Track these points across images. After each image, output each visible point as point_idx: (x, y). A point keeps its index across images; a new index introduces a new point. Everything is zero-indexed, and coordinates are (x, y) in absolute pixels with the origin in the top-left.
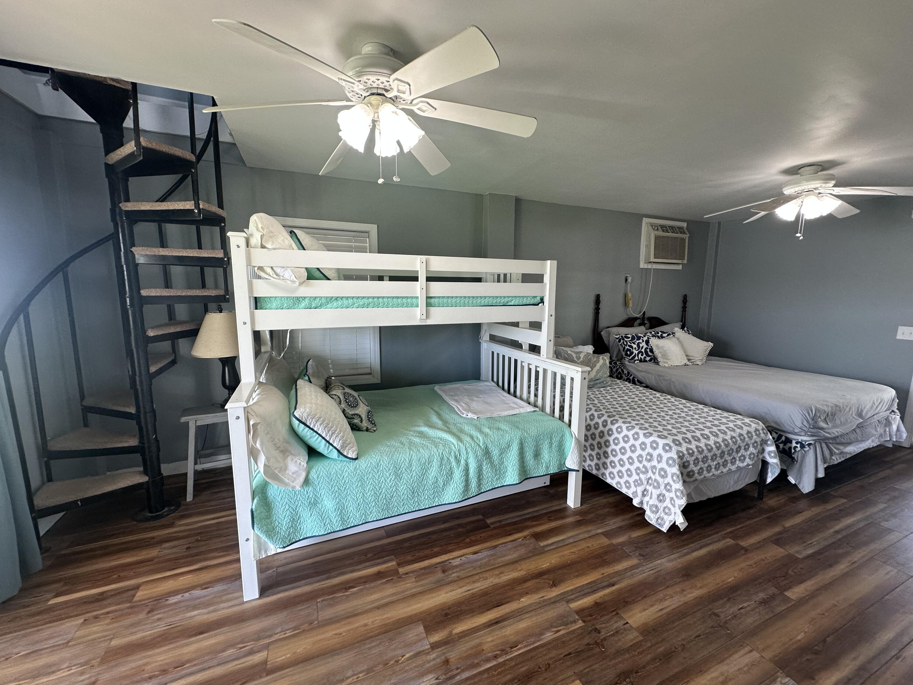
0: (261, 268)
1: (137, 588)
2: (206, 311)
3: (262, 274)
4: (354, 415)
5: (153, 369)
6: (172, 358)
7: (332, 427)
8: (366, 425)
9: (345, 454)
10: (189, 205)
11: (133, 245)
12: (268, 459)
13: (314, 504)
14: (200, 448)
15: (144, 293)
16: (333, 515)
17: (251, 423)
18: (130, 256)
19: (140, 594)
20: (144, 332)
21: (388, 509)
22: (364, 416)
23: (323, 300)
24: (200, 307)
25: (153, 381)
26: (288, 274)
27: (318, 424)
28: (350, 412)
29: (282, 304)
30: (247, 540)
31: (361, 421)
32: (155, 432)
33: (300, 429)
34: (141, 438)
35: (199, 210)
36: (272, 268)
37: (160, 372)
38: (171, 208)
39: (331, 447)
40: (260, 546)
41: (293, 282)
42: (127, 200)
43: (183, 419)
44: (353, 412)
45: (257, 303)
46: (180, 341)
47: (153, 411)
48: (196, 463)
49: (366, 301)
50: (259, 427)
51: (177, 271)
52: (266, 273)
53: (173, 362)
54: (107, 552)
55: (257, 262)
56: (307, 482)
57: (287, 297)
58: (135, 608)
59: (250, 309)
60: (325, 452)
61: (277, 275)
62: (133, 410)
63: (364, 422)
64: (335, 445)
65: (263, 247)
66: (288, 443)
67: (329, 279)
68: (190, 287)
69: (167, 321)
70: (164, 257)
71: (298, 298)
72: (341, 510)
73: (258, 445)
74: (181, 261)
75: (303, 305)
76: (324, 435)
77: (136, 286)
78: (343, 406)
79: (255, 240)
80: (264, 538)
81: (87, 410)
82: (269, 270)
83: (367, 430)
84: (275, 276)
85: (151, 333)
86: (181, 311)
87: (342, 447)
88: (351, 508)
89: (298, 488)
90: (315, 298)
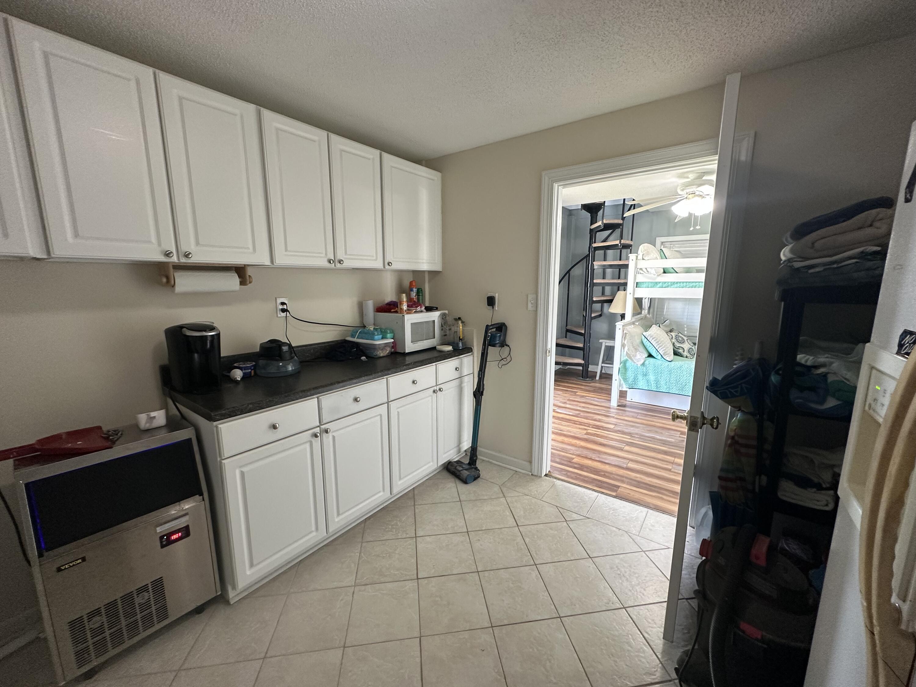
0: (641, 269)
1: (577, 392)
2: (618, 290)
3: (641, 272)
4: (680, 347)
5: (593, 315)
6: (600, 313)
7: (660, 344)
8: (686, 354)
9: (665, 358)
10: (617, 242)
11: (594, 261)
12: (628, 349)
13: (645, 375)
14: (605, 359)
15: (595, 281)
16: (652, 383)
17: (624, 332)
18: (592, 265)
19: (577, 393)
20: (592, 298)
21: (682, 390)
22: (685, 349)
23: (669, 284)
24: (616, 288)
25: (592, 321)
26: (653, 271)
27: (653, 340)
28: (678, 345)
29: (649, 285)
30: (616, 380)
31: (684, 352)
32: (589, 343)
33: (645, 340)
34: (584, 346)
35: (621, 244)
36: (646, 269)
37: (595, 317)
38: (610, 244)
39: (658, 353)
40: (620, 385)
41: (654, 275)
42: (595, 243)
43: (601, 341)
44: (679, 346)
45: (637, 285)
46: (605, 304)
47: (590, 334)
48: (602, 363)
49: (694, 284)
50: (627, 335)
51: (609, 271)
52: (643, 271)
53: (600, 315)
54: (567, 383)
55: (639, 266)
56: (643, 364)
57: (651, 282)
58: (576, 395)
59: (634, 287)
60: (655, 356)
61: (648, 272)
62: (583, 332)
63: (685, 352)
64: (660, 352)
65: (643, 259)
66: (639, 346)
67: (677, 273)
68: (613, 279)
69: (601, 295)
70: (604, 265)
71: (656, 283)
72: (657, 382)
73: (626, 343)
74: (611, 266)
75: (658, 286)
76: (655, 346)
77: (592, 279)
78: (674, 340)
79: (640, 257)
80: (622, 382)
81: (568, 331)
82: (644, 270)
83: (687, 357)
84: (646, 272)
85: (595, 299)
86: (608, 289)
87: (664, 354)
88: (663, 382)
89: (639, 365)
90: (665, 283)
